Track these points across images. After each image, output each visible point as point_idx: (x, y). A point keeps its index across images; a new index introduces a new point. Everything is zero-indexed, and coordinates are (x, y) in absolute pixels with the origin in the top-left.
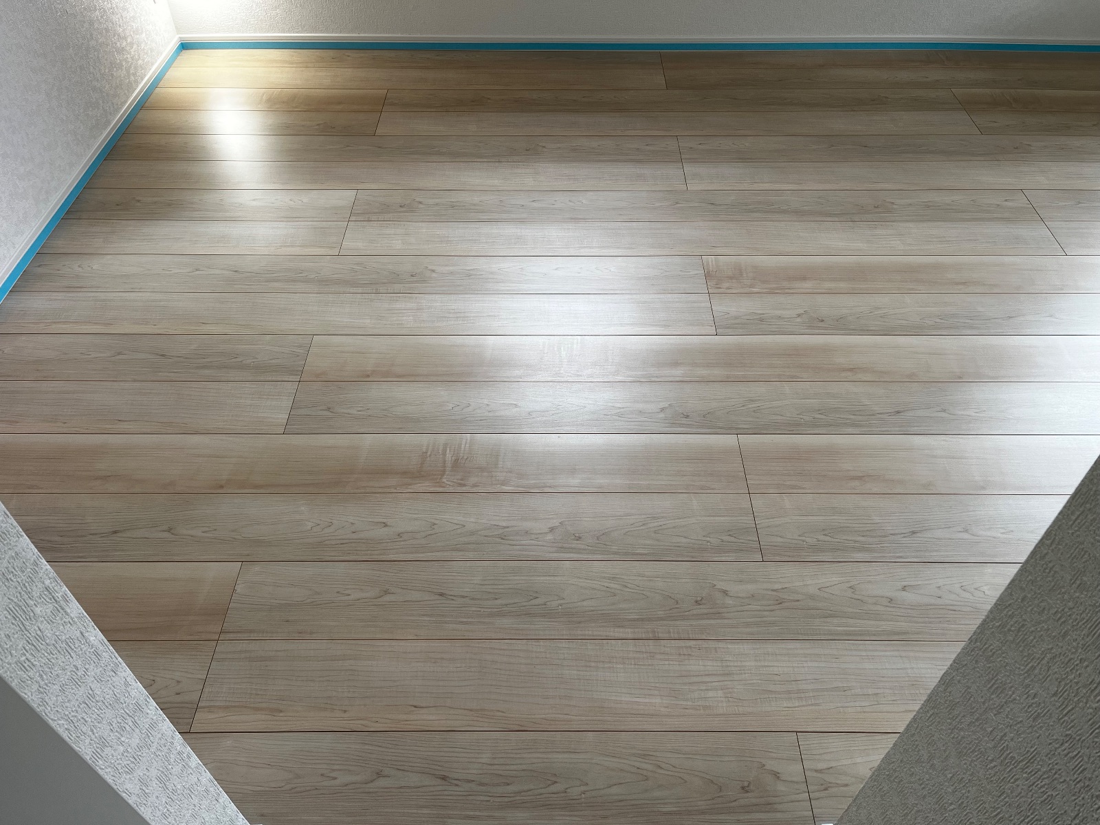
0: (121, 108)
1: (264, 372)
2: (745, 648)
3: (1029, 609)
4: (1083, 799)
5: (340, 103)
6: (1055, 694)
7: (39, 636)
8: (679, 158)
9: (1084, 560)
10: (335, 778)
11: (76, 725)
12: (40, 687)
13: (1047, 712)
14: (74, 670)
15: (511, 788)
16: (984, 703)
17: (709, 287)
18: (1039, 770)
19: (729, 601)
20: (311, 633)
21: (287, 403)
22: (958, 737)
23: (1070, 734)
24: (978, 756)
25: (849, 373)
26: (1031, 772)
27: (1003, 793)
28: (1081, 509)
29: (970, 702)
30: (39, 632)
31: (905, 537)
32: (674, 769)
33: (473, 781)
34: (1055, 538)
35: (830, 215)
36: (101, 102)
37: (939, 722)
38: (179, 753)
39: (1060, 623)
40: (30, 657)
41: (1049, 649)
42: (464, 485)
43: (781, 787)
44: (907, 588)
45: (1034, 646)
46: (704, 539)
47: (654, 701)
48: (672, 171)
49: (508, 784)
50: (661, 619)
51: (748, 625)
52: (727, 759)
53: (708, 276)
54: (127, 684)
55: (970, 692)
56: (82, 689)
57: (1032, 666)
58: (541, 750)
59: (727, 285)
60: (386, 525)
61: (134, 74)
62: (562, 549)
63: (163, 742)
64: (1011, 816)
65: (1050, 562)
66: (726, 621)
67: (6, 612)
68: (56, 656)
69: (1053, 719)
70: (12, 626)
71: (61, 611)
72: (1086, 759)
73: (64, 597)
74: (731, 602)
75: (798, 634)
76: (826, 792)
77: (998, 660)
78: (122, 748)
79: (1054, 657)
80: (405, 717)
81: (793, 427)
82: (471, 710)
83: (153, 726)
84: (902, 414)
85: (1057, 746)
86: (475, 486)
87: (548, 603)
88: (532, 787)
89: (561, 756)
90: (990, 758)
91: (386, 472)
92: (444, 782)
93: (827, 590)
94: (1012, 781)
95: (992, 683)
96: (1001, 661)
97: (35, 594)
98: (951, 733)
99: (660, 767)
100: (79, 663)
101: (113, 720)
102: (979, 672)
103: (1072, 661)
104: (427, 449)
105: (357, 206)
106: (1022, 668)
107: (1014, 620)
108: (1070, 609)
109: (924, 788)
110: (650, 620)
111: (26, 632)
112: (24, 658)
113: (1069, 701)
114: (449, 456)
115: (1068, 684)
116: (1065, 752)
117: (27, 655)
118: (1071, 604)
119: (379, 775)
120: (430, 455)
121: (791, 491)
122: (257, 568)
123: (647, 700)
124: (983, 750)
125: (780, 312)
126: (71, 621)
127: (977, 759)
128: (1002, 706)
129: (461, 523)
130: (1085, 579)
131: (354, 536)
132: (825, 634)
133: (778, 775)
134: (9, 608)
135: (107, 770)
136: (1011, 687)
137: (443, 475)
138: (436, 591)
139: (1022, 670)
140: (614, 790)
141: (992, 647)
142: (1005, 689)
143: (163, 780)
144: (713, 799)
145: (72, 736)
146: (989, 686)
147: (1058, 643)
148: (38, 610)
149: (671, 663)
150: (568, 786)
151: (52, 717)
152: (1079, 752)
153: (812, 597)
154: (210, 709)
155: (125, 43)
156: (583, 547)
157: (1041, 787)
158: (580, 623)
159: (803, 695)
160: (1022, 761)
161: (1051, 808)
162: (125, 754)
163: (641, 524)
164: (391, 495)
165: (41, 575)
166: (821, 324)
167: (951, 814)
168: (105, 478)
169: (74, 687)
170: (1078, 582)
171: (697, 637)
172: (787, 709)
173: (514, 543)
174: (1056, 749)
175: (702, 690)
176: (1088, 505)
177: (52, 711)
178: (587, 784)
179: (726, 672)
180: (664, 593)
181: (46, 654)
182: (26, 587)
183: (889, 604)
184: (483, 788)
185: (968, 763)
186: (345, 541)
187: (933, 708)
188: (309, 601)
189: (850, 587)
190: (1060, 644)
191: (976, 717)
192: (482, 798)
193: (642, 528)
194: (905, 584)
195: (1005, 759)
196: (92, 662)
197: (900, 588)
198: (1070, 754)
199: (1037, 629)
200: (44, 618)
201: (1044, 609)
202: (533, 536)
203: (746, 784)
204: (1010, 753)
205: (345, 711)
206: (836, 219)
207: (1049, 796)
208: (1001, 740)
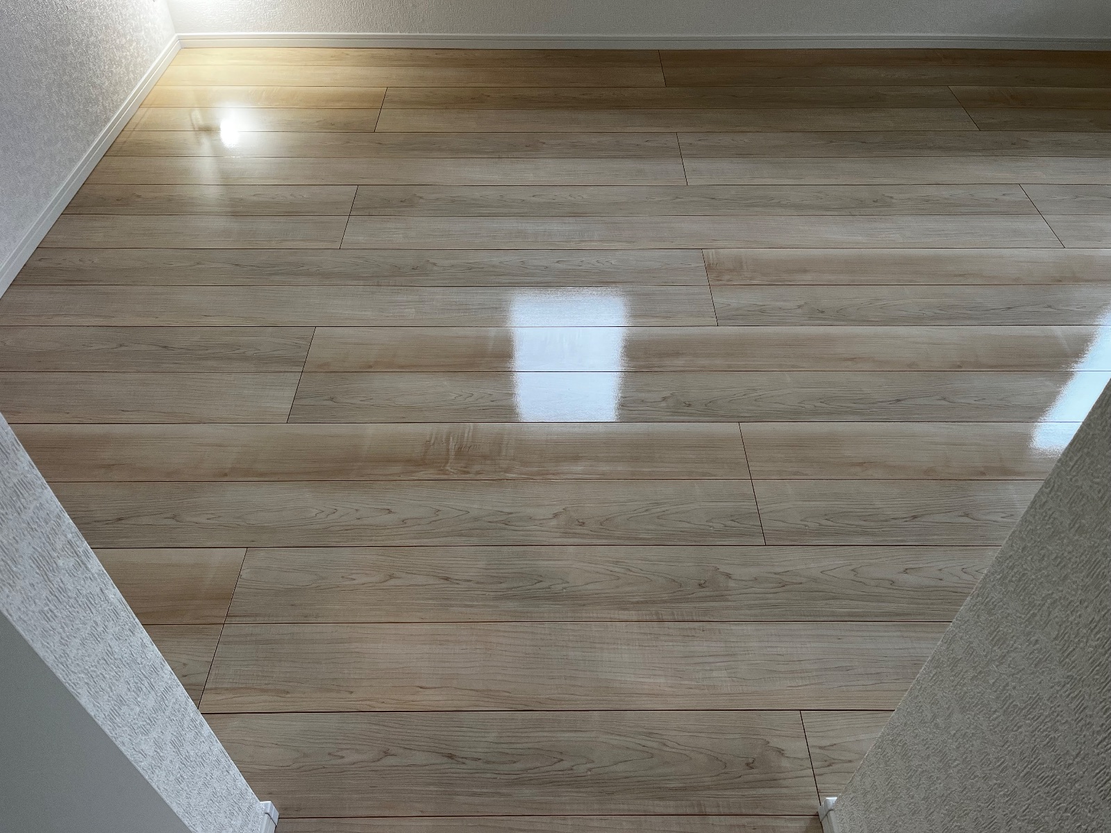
0: (120, 105)
1: (267, 363)
2: (749, 628)
3: (1029, 558)
4: (1084, 736)
5: (338, 101)
6: (1055, 639)
7: (61, 588)
8: (680, 154)
9: (1082, 503)
10: (343, 757)
11: (95, 680)
12: (62, 638)
13: (1049, 656)
14: (94, 625)
15: (518, 766)
16: (986, 656)
17: (710, 280)
18: (1042, 714)
19: (732, 584)
20: (317, 616)
21: (290, 393)
22: (960, 693)
23: (1071, 676)
24: (981, 709)
25: (850, 363)
26: (1034, 718)
27: (1007, 742)
28: (1079, 455)
29: (972, 656)
30: (61, 585)
31: (906, 521)
32: (679, 747)
33: (480, 759)
34: (1054, 486)
35: (827, 209)
36: (100, 98)
37: (942, 681)
38: (192, 720)
39: (1059, 567)
40: (53, 608)
41: (1049, 594)
42: (468, 473)
43: (785, 763)
44: (908, 571)
45: (1034, 594)
46: (707, 524)
47: (658, 681)
48: (672, 167)
49: (515, 762)
50: (665, 602)
51: (750, 607)
52: (732, 736)
53: (709, 268)
54: (144, 646)
55: (972, 647)
56: (101, 645)
57: (1033, 613)
58: (547, 729)
59: (727, 277)
60: (390, 511)
61: (133, 72)
62: (566, 534)
63: (177, 707)
64: (1014, 764)
65: (1049, 509)
66: (729, 603)
67: (30, 561)
68: (77, 609)
69: (1055, 663)
70: (37, 575)
71: (83, 566)
72: (1087, 697)
73: (86, 552)
74: (734, 585)
75: (801, 615)
76: (831, 767)
77: (1000, 612)
78: (138, 709)
79: (1055, 602)
80: (411, 698)
81: (795, 415)
82: (477, 691)
83: (168, 689)
84: (903, 402)
85: (1059, 688)
86: (478, 473)
87: (552, 587)
88: (539, 765)
89: (567, 735)
90: (992, 710)
91: (389, 460)
92: (450, 761)
93: (828, 573)
94: (1015, 728)
95: (993, 636)
96: (1003, 612)
97: (59, 546)
98: (954, 690)
99: (665, 745)
100: (99, 619)
101: (130, 679)
102: (981, 626)
103: (1072, 603)
104: (431, 438)
105: (357, 201)
106: (1023, 616)
107: (1015, 570)
108: (1069, 553)
109: (928, 748)
110: (654, 602)
111: (49, 583)
112: (46, 608)
113: (1070, 643)
114: (452, 445)
115: (1068, 626)
116: (1067, 693)
117: (50, 605)
118: (1070, 548)
119: (386, 754)
120: (434, 444)
121: (793, 477)
122: (262, 553)
123: (652, 681)
124: (986, 702)
125: (782, 303)
126: (91, 576)
127: (980, 712)
128: (1005, 656)
129: (466, 510)
130: (1083, 521)
131: (359, 522)
132: (828, 616)
133: (782, 752)
134: (34, 558)
135: (124, 729)
136: (1013, 636)
137: (447, 463)
138: (440, 575)
139: (1023, 619)
140: (621, 767)
141: (994, 600)
142: (1007, 639)
143: (177, 744)
144: (718, 775)
145: (91, 690)
146: (991, 638)
147: (1058, 587)
148: (60, 562)
149: (675, 644)
150: (573, 764)
151: (73, 670)
152: (1080, 691)
153: (815, 580)
154: (216, 690)
155: (124, 40)
156: (586, 532)
157: (1044, 731)
158: (584, 605)
159: (806, 674)
160: (1025, 707)
161: (1053, 751)
162: (142, 715)
163: (644, 509)
164: (394, 483)
165: (64, 528)
166: (821, 315)
167: (956, 770)
168: (109, 467)
169: (94, 642)
170: (1077, 526)
171: (701, 619)
172: (790, 688)
173: (516, 528)
174: (1058, 691)
175: (706, 670)
176: (1086, 450)
177: (72, 663)
178: (593, 762)
179: (730, 653)
180: (668, 576)
181: (68, 607)
182: (49, 538)
183: (891, 587)
184: (488, 766)
185: (971, 718)
186: (349, 527)
187: (935, 668)
188: (314, 585)
189: (852, 570)
190: (1060, 588)
191: (978, 671)
192: (488, 775)
193: (645, 513)
194: (906, 566)
195: (1007, 708)
196: (111, 619)
197: (902, 570)
198: (1071, 695)
199: (1037, 576)
200: (67, 571)
201: (1044, 556)
202: (537, 522)
203: (751, 761)
204: (1012, 702)
205: (352, 692)
206: (836, 213)
207: (1051, 738)
208: (1003, 690)
